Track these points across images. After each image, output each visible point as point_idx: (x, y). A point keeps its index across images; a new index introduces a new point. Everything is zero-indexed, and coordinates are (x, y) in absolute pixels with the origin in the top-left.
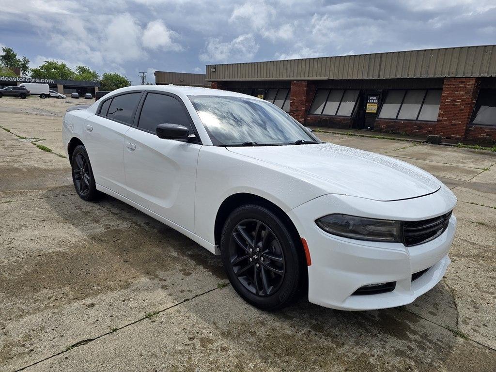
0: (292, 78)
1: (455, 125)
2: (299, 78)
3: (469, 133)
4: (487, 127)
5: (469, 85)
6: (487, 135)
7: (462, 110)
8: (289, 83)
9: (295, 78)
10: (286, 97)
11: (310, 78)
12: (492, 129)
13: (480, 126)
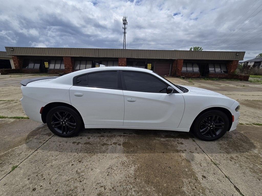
0: (63, 56)
2: (66, 56)
8: (62, 57)
9: (65, 56)
10: (55, 63)
11: (72, 56)
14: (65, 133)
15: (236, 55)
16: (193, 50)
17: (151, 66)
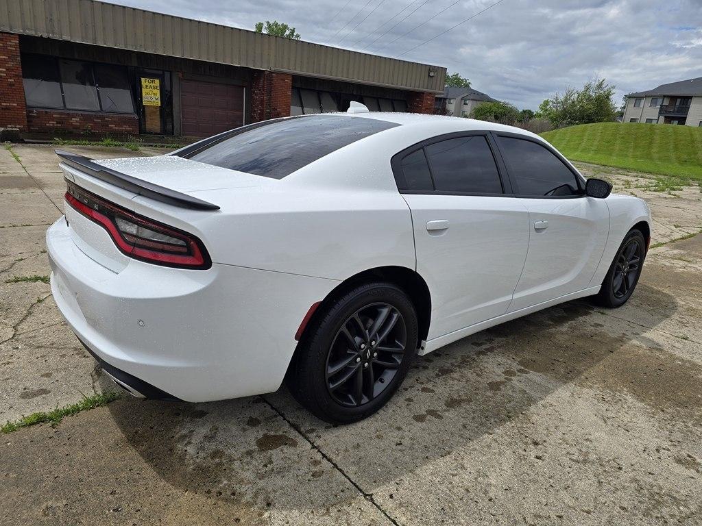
1: (7, 109)
3: (31, 122)
4: (56, 111)
5: (11, 46)
6: (58, 123)
7: (11, 85)
12: (61, 114)
13: (44, 110)
14: (365, 400)
15: (429, 76)
16: (264, 32)
17: (158, 92)
